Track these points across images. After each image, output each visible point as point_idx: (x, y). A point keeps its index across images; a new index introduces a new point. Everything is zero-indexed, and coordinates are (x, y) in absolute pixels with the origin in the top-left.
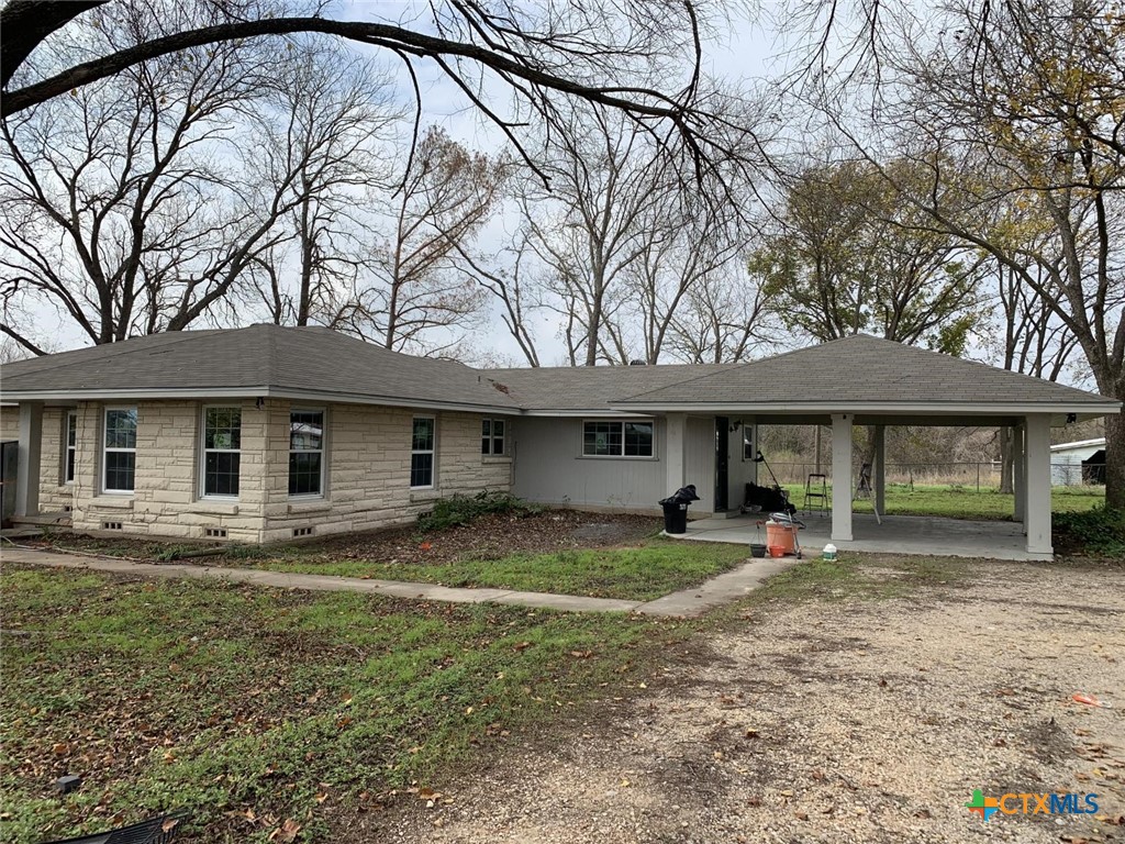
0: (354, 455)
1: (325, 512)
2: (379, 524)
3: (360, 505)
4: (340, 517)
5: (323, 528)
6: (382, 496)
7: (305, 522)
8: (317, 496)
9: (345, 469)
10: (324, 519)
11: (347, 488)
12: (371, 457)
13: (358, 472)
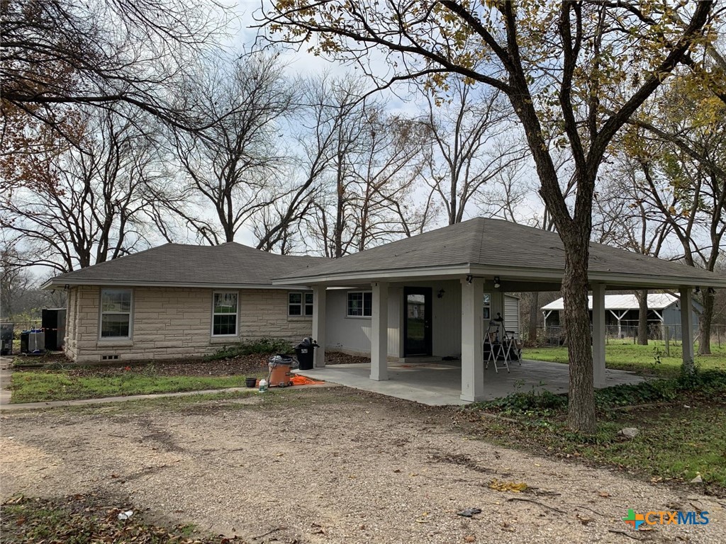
0: (155, 315)
1: (130, 347)
2: (180, 356)
3: (159, 344)
4: (143, 351)
5: (126, 356)
6: (181, 340)
7: (112, 352)
8: (126, 338)
9: (146, 323)
10: (128, 351)
11: (147, 334)
12: (169, 317)
13: (159, 325)
